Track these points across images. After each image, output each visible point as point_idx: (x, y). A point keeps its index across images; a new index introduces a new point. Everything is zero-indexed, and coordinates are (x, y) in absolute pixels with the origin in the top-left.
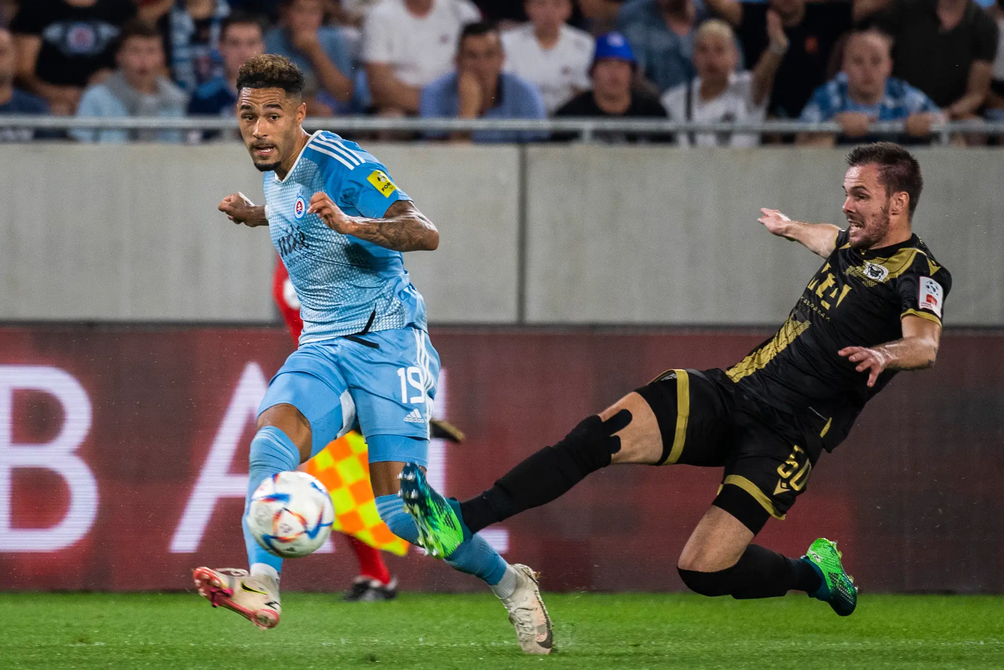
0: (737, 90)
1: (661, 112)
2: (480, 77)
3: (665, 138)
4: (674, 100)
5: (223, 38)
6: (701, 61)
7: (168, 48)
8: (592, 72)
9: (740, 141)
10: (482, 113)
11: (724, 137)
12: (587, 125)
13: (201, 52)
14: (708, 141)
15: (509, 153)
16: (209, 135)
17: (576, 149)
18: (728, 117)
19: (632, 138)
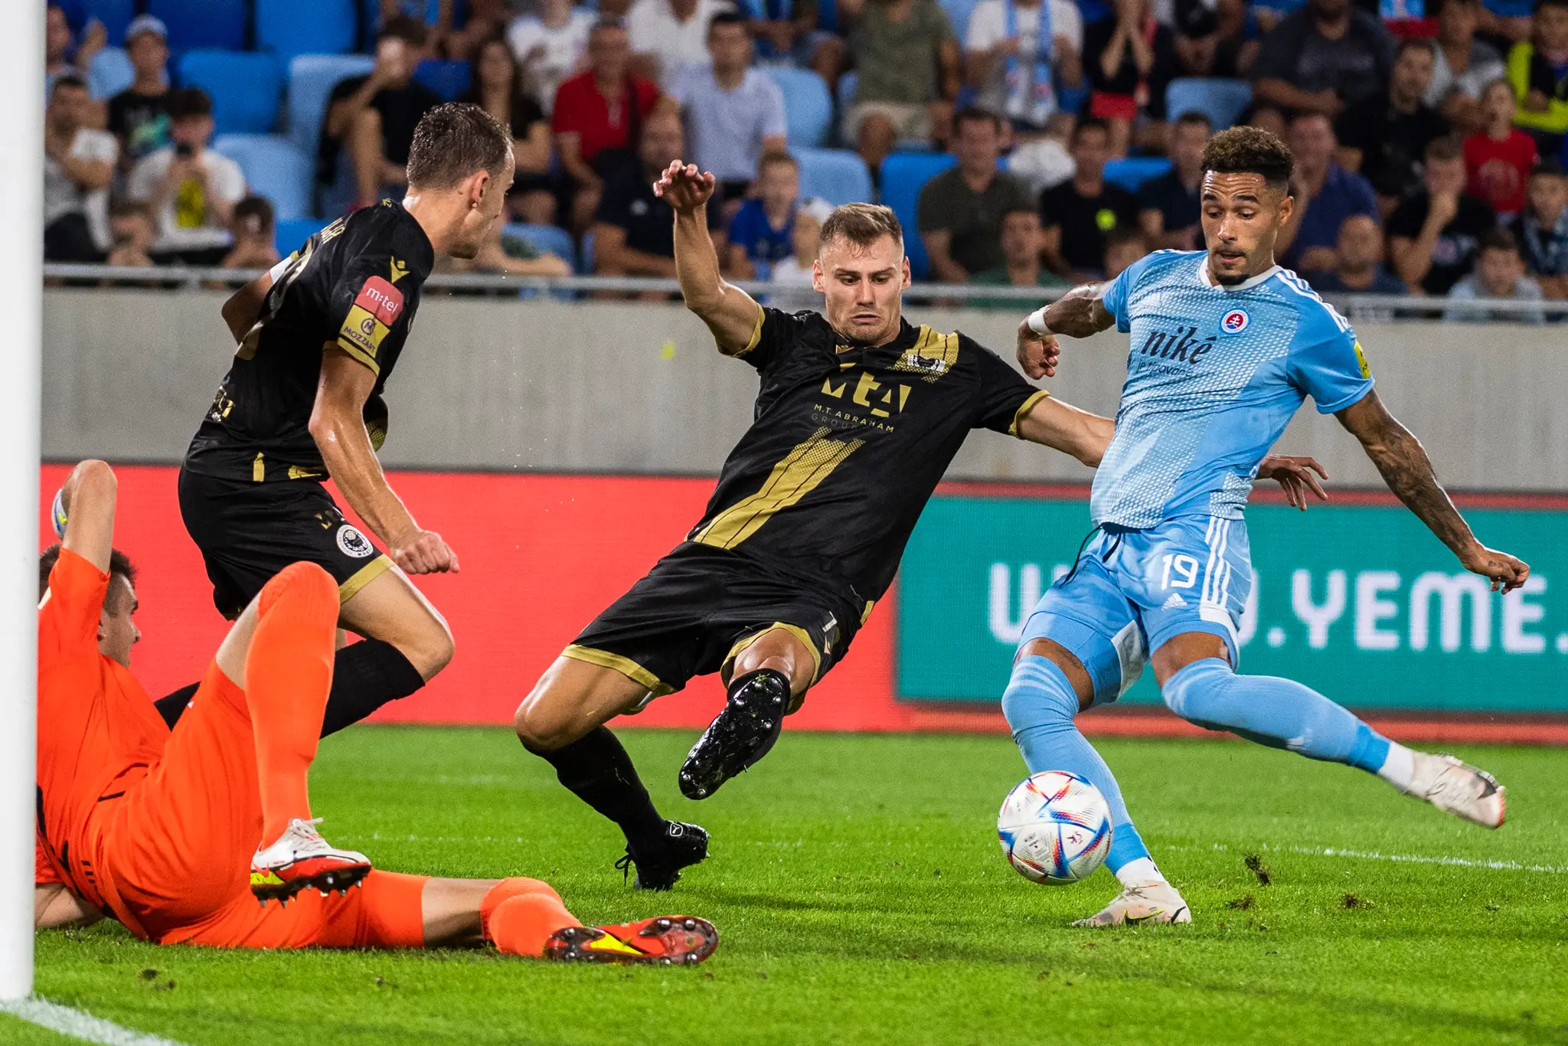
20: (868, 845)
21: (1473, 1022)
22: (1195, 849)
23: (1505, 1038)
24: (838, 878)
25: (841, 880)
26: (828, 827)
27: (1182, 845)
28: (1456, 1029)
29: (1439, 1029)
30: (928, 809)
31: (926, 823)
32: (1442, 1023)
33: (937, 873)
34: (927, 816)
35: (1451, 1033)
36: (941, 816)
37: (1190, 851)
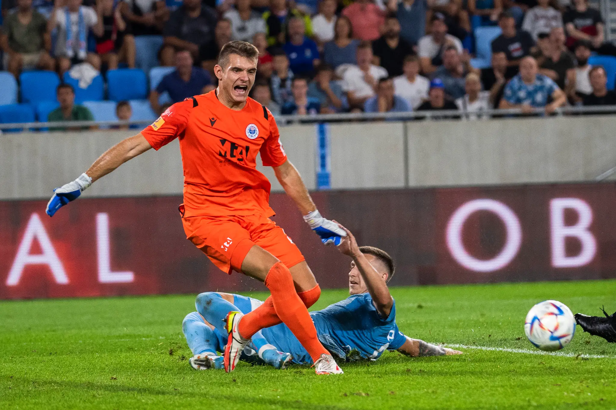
0: (483, 98)
1: (455, 107)
2: (386, 97)
3: (457, 117)
4: (459, 102)
5: (293, 85)
6: (468, 88)
7: (271, 91)
8: (429, 93)
9: (485, 118)
10: (388, 110)
11: (479, 116)
12: (428, 114)
13: (283, 91)
14: (473, 118)
15: (399, 125)
16: (289, 122)
17: (424, 123)
18: (481, 109)
19: (446, 117)
20: (25, 344)
21: (261, 401)
22: (152, 339)
23: (273, 407)
24: (12, 358)
25: (13, 359)
26: (8, 338)
27: (148, 338)
28: (254, 404)
29: (247, 405)
30: (48, 329)
31: (48, 334)
32: (249, 402)
33: (51, 354)
34: (47, 331)
35: (252, 406)
36: (54, 331)
37: (150, 340)
